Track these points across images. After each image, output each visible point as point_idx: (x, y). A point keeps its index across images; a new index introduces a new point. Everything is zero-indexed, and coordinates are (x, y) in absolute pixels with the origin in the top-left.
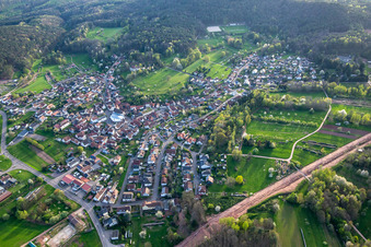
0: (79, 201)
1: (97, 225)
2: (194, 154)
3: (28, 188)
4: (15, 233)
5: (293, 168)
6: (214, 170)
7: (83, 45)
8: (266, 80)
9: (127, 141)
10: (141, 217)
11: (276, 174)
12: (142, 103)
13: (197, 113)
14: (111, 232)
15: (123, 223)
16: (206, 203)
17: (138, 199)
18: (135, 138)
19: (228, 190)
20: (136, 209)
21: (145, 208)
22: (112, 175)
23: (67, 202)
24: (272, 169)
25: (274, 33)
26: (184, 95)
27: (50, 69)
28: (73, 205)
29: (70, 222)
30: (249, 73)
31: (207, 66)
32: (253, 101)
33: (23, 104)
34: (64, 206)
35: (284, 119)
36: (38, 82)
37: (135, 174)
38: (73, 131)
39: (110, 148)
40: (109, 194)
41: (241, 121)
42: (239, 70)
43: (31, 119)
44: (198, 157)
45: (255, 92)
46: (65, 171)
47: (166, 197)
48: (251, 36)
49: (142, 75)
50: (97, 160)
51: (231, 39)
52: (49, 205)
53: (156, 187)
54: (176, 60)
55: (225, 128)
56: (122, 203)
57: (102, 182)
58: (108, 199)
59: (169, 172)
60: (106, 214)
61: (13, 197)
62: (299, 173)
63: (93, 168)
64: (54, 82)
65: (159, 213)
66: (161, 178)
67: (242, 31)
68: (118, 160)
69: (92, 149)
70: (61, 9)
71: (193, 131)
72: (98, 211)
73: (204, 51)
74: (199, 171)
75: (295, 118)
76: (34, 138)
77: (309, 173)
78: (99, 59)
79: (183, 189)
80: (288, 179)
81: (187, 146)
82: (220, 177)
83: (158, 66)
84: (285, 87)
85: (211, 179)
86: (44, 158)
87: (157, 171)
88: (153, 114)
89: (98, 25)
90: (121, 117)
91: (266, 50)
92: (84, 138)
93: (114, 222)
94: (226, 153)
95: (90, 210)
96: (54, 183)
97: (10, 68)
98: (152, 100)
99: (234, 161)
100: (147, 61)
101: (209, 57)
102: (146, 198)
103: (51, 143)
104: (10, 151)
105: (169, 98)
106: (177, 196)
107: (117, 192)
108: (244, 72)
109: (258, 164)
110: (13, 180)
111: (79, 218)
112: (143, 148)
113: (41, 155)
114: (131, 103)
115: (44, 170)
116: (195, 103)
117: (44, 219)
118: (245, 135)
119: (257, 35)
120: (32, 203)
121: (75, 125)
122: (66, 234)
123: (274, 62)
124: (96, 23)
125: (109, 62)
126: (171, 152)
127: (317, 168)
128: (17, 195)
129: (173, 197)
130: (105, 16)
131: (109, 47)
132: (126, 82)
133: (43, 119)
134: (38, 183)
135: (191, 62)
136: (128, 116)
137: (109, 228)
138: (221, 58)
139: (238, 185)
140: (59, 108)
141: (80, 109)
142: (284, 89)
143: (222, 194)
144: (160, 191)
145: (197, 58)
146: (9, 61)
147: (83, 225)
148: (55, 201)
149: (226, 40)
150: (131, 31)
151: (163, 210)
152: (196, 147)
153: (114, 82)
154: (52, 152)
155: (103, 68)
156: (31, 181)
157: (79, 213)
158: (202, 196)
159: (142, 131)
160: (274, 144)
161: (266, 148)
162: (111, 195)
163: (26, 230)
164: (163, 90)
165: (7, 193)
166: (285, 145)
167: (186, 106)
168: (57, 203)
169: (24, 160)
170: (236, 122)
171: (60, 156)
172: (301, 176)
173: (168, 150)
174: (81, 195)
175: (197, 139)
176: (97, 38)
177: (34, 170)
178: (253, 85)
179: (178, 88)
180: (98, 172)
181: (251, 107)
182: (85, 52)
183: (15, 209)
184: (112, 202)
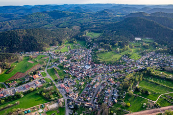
0: (63, 95)
1: (66, 106)
2: (113, 89)
3: (49, 85)
4: (39, 100)
5: (156, 106)
6: (119, 97)
7: (84, 37)
8: (155, 64)
9: (88, 77)
10: (83, 108)
11: (147, 107)
12: (99, 63)
13: (120, 72)
14: (70, 110)
15: (76, 108)
16: (111, 110)
17: (85, 101)
18: (92, 77)
19: (122, 108)
20: (83, 104)
21: (86, 105)
22: (78, 89)
23: (59, 94)
24: (145, 104)
25: (165, 44)
26: (117, 64)
27: (70, 45)
28: (61, 96)
29: (57, 102)
30: (148, 59)
31: (130, 54)
32: (146, 72)
33: (57, 55)
34: (58, 95)
35: (158, 83)
36: (65, 49)
37: (87, 91)
38: (70, 68)
39: (81, 78)
40: (74, 96)
41: (137, 79)
42: (144, 57)
43: (58, 61)
44: (114, 90)
45: (148, 68)
46: (62, 82)
47: (96, 103)
48: (154, 44)
49: (102, 52)
50: (75, 81)
51: (144, 44)
52: (53, 93)
53: (93, 98)
54: (118, 49)
55: (129, 81)
56: (78, 100)
57: (74, 90)
58: (73, 97)
59: (100, 93)
60: (71, 103)
61: (43, 87)
62: (158, 109)
63: (72, 84)
64: (70, 49)
65: (90, 109)
66: (96, 95)
67: (151, 41)
68: (83, 83)
69: (75, 77)
70: (81, 24)
71: (115, 79)
72: (69, 101)
73: (131, 47)
74: (112, 96)
75: (164, 83)
76: (56, 68)
77: (164, 110)
78: (88, 44)
79: (103, 102)
80: (152, 110)
81: (111, 84)
82: (120, 101)
83: (110, 50)
84: (164, 69)
85: (116, 101)
86: (57, 76)
87: (96, 92)
88: (102, 69)
89: (92, 31)
90: (89, 67)
91: (159, 51)
92: (73, 72)
93: (73, 107)
94: (127, 91)
95: (66, 100)
96: (57, 86)
97: (57, 42)
98: (103, 63)
99: (129, 96)
100: (106, 47)
101: (133, 50)
102: (87, 101)
103: (61, 71)
104: (47, 71)
105: (110, 64)
106: (100, 104)
107: (77, 96)
108: (146, 59)
109: (140, 100)
110: (45, 81)
111: (61, 101)
112: (93, 81)
113: (56, 75)
114: (95, 62)
115: (56, 80)
116: (121, 68)
117: (50, 98)
118: (137, 86)
119: (157, 44)
120: (48, 91)
121: (71, 67)
122: (55, 106)
123: (161, 57)
124: (92, 30)
125: (92, 45)
126: (104, 85)
127: (168, 109)
128: (44, 87)
129: (98, 104)
130: (96, 28)
131: (93, 40)
132: (95, 54)
133: (61, 62)
134: (52, 84)
135: (124, 51)
136: (92, 67)
137: (70, 108)
138: (138, 51)
139: (127, 107)
140: (68, 59)
141: (75, 61)
142: (163, 69)
143: (119, 108)
144: (94, 100)
145: (127, 49)
146: (58, 40)
147: (61, 104)
148: (55, 92)
149: (142, 44)
150: (103, 35)
151: (92, 108)
152: (115, 86)
153: (91, 53)
154: (60, 75)
155: (89, 47)
156: (50, 83)
157: (62, 99)
158: (110, 107)
159: (95, 74)
160: (149, 93)
161: (146, 94)
162: (75, 96)
163: (43, 100)
164: (109, 60)
165: (42, 85)
166: (155, 95)
167: (117, 68)
168: (55, 93)
169: (51, 75)
170: (135, 79)
171: (63, 77)
172: (159, 111)
173: (103, 84)
174: (65, 93)
175: (116, 83)
176: (90, 36)
177: (52, 79)
178: (149, 65)
179: (115, 60)
180: (74, 86)
181: (144, 74)
182: (84, 40)
183: (42, 91)
184: (74, 99)
